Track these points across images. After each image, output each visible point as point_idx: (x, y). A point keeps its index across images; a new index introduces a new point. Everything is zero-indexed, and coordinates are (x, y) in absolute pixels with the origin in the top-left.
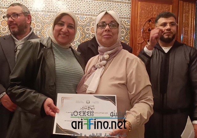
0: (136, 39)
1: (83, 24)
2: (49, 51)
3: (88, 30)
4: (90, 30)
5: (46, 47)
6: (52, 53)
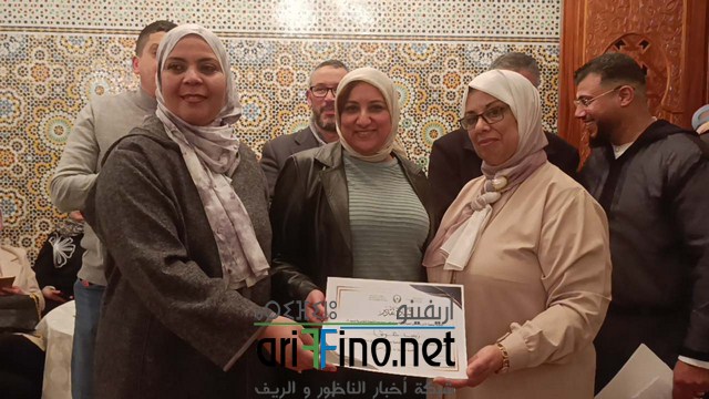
2: (335, 176)
3: (436, 79)
4: (442, 80)
5: (328, 167)
6: (342, 180)
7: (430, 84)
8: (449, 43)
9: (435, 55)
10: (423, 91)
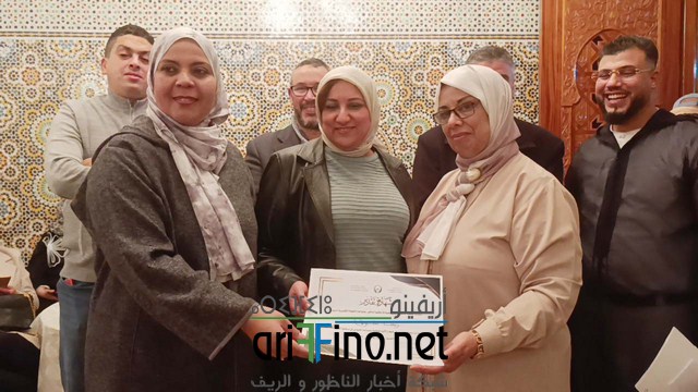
0: (557, 93)
1: (407, 62)
2: (318, 172)
3: (420, 77)
4: (426, 77)
5: (310, 163)
6: (324, 175)
7: (414, 82)
8: (432, 41)
9: (418, 53)
10: (408, 89)
